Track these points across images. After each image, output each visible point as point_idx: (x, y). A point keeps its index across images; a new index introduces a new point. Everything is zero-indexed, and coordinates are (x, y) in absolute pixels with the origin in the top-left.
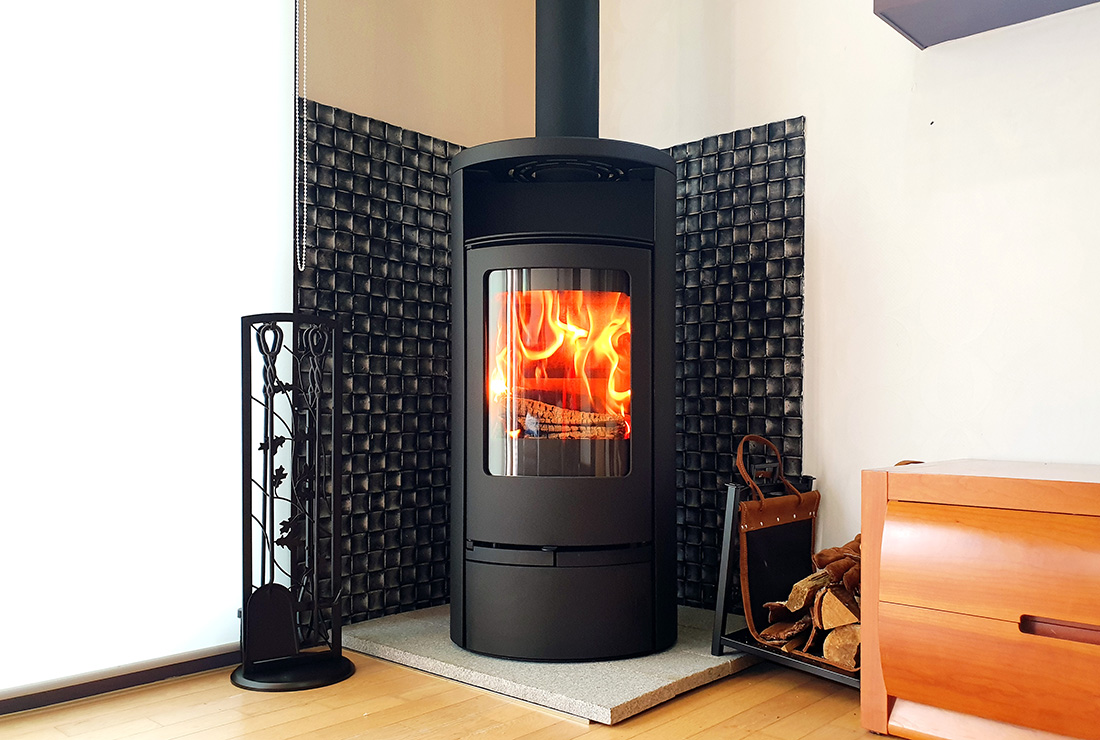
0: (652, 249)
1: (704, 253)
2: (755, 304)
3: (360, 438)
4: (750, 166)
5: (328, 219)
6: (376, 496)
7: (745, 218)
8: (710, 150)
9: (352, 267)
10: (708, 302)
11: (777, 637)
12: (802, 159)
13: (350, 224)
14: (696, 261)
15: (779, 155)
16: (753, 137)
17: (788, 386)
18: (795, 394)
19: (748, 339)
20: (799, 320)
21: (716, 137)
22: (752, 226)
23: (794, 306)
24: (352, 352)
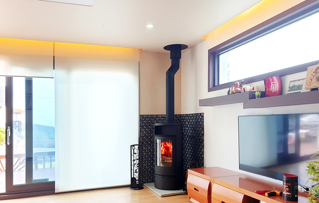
0: (175, 136)
2: (200, 140)
3: (148, 158)
4: (199, 119)
5: (144, 130)
6: (151, 166)
9: (147, 135)
10: (196, 138)
13: (147, 130)
14: (194, 132)
15: (202, 118)
16: (199, 114)
18: (203, 154)
19: (199, 145)
21: (196, 114)
22: (199, 128)
23: (203, 141)
24: (147, 147)
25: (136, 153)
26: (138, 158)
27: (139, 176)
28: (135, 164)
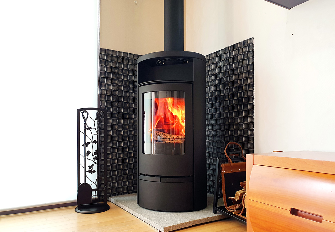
0: (193, 84)
1: (225, 84)
2: (240, 99)
3: (120, 143)
4: (238, 55)
5: (110, 81)
7: (237, 72)
8: (227, 51)
9: (117, 94)
10: (227, 99)
11: (233, 209)
12: (253, 51)
13: (117, 82)
14: (223, 87)
15: (246, 51)
16: (239, 46)
17: (250, 126)
18: (251, 129)
19: (238, 110)
20: (252, 104)
21: (228, 47)
22: (239, 74)
23: (251, 99)
24: (118, 118)
25: (91, 128)
26: (95, 138)
27: (99, 180)
28: (89, 153)
